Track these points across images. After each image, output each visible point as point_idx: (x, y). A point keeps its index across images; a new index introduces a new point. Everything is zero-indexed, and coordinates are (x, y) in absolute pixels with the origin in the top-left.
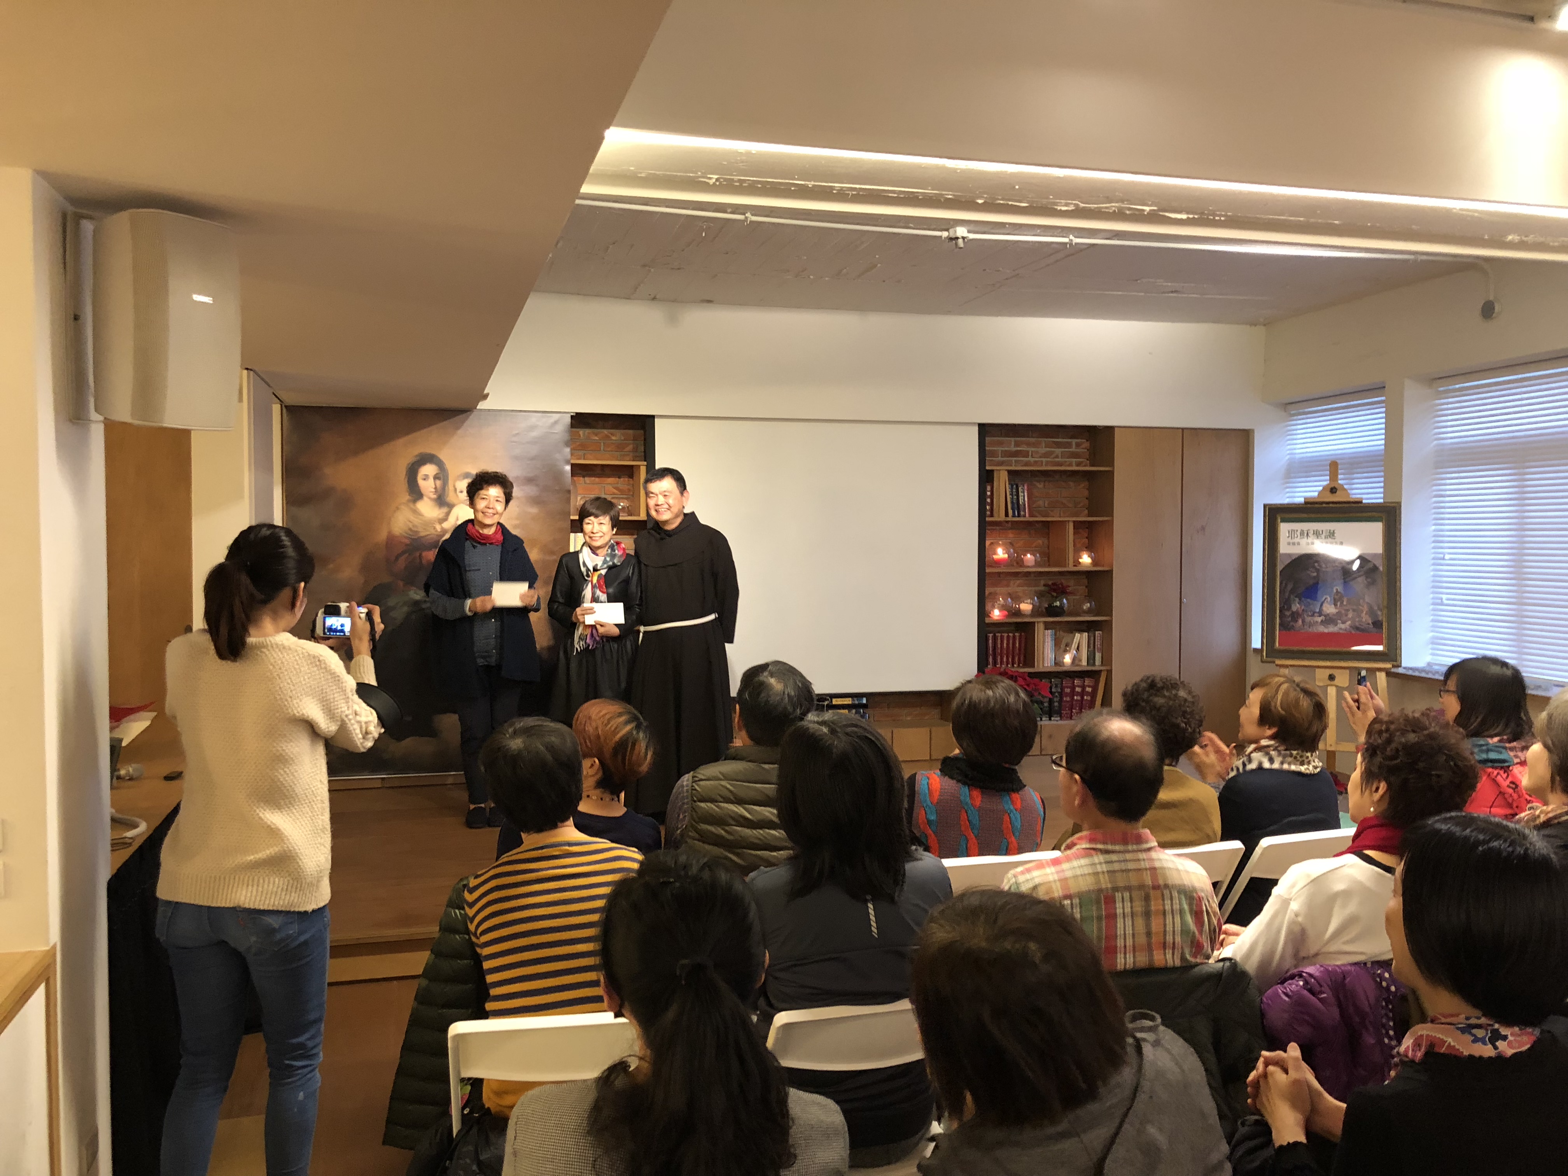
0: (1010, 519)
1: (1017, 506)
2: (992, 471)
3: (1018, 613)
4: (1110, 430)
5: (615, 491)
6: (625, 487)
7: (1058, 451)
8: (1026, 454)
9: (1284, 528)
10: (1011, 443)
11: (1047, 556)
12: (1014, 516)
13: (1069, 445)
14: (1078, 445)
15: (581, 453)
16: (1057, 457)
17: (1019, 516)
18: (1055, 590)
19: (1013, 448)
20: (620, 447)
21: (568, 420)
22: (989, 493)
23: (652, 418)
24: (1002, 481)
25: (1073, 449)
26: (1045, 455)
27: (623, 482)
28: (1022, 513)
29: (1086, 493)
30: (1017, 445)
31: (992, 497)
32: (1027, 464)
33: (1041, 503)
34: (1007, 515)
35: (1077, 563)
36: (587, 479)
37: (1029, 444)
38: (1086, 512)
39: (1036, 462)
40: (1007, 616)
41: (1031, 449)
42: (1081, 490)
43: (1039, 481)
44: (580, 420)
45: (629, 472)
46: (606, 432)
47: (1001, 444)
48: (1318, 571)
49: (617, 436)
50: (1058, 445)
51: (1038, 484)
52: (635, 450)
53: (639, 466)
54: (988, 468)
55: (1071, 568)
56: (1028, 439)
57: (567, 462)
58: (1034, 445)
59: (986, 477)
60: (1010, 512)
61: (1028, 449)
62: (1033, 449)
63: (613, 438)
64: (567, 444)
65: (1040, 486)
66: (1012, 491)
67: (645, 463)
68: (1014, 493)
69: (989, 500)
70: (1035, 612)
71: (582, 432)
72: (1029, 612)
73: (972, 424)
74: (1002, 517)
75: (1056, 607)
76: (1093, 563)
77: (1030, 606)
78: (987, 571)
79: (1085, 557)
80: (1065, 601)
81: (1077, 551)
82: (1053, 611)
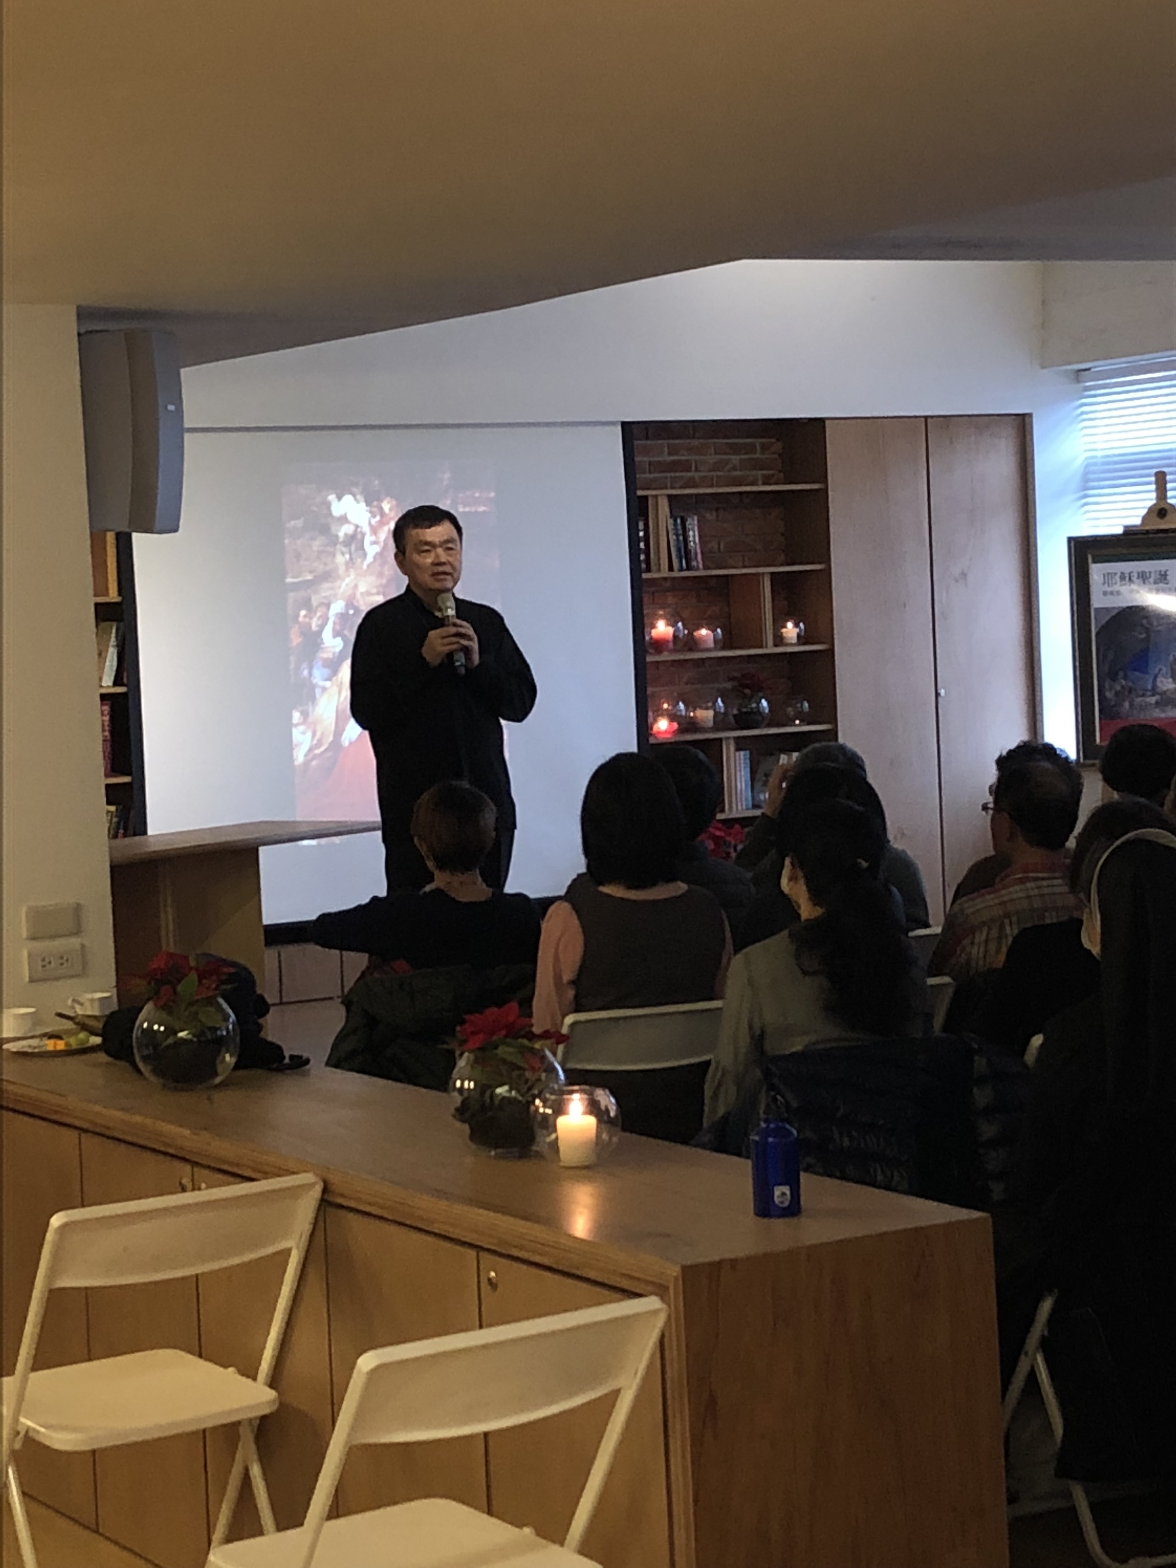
0: (676, 574)
1: (686, 553)
2: (646, 498)
3: (695, 725)
4: (820, 422)
7: (735, 459)
8: (686, 466)
12: (681, 569)
13: (751, 449)
14: (764, 448)
16: (734, 469)
17: (689, 568)
18: (747, 686)
22: (641, 534)
26: (716, 467)
28: (694, 563)
29: (782, 527)
31: (646, 539)
33: (719, 546)
34: (671, 568)
35: (779, 640)
37: (690, 450)
38: (782, 557)
39: (703, 479)
40: (679, 731)
42: (775, 522)
43: (709, 510)
50: (735, 449)
51: (707, 515)
54: (640, 493)
55: (771, 650)
56: (688, 441)
59: (637, 508)
60: (676, 563)
61: (690, 458)
62: (697, 457)
66: (676, 529)
68: (680, 532)
69: (642, 545)
70: (720, 723)
72: (711, 724)
73: (612, 423)
74: (665, 573)
75: (751, 713)
76: (802, 639)
77: (711, 713)
78: (649, 659)
79: (790, 630)
80: (764, 703)
81: (779, 624)
82: (746, 720)
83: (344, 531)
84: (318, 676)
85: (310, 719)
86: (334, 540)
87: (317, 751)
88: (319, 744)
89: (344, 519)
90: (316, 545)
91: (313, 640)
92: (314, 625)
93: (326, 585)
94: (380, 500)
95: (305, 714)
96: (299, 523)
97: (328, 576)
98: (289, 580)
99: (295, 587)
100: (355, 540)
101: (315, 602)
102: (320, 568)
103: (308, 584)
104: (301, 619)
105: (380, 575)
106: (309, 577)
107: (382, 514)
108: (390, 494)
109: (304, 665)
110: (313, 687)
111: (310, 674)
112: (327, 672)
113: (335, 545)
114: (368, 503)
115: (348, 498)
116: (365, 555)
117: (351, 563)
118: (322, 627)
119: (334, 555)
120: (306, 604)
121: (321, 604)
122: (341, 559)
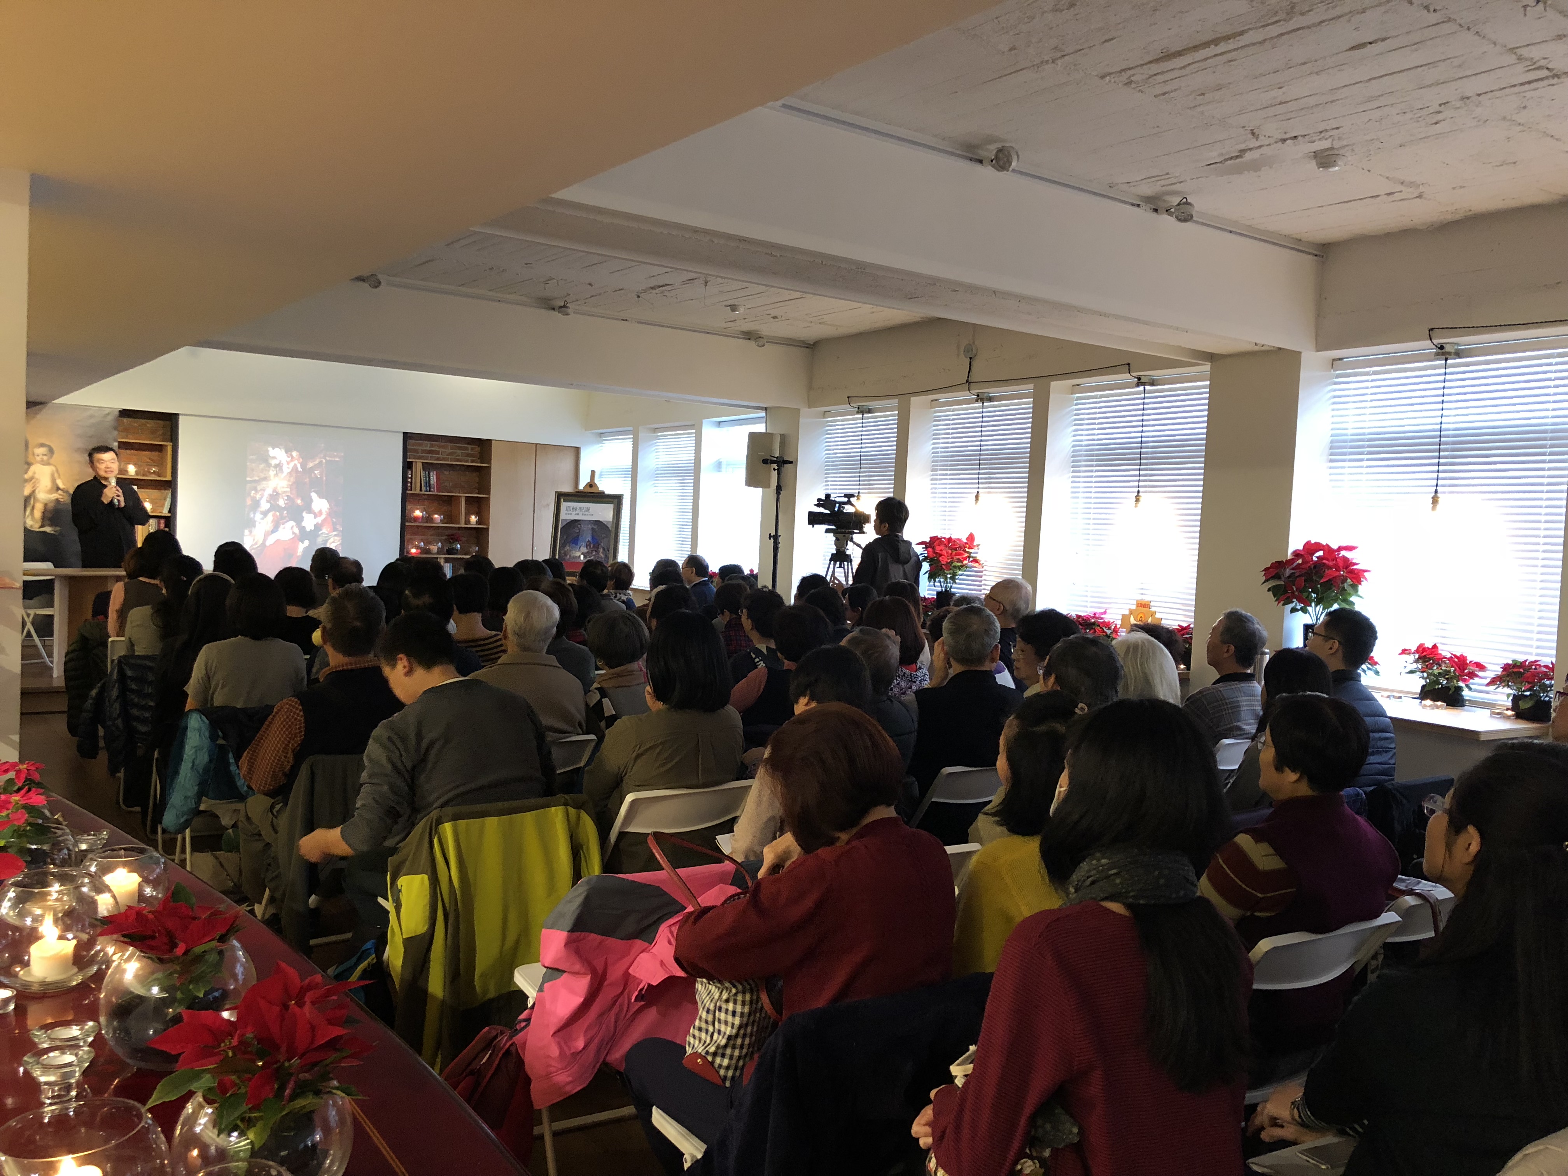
0: (423, 492)
1: (429, 485)
2: (412, 462)
3: (428, 551)
4: (490, 441)
5: (148, 460)
6: (155, 458)
7: (459, 452)
8: (438, 453)
9: (564, 505)
10: (427, 445)
11: (450, 517)
12: (425, 491)
13: (466, 449)
14: (472, 449)
15: (124, 434)
16: (458, 455)
17: (430, 491)
18: (452, 539)
19: (428, 448)
20: (153, 432)
21: (117, 413)
22: (410, 476)
23: (177, 415)
24: (418, 466)
25: (470, 452)
26: (450, 454)
27: (155, 455)
28: (432, 489)
29: (477, 479)
30: (432, 446)
31: (411, 478)
32: (438, 459)
33: (446, 484)
34: (421, 490)
35: (468, 521)
36: (128, 452)
37: (439, 447)
38: (477, 491)
39: (442, 458)
40: (421, 553)
41: (441, 450)
42: (474, 477)
43: (446, 470)
44: (125, 413)
45: (160, 448)
46: (143, 421)
47: (420, 445)
48: (579, 529)
49: (151, 424)
50: (460, 448)
51: (445, 472)
52: (163, 434)
53: (166, 446)
54: (408, 460)
55: (463, 525)
57: (115, 440)
58: (443, 447)
59: (407, 466)
60: (424, 488)
61: (439, 450)
63: (148, 425)
64: (116, 428)
65: (447, 473)
66: (425, 475)
67: (171, 444)
68: (427, 476)
69: (409, 480)
70: (440, 552)
71: (125, 420)
72: (436, 551)
73: (400, 432)
74: (418, 492)
75: (453, 549)
76: (478, 523)
77: (436, 548)
78: (407, 524)
79: (473, 519)
80: (459, 546)
81: (468, 515)
82: (449, 552)
83: (273, 462)
84: (258, 516)
85: (253, 533)
86: (269, 465)
87: (255, 547)
88: (256, 544)
89: (274, 458)
90: (262, 466)
91: (256, 504)
92: (258, 496)
93: (264, 482)
94: (292, 452)
95: (251, 532)
96: (254, 457)
97: (266, 479)
98: (248, 479)
99: (251, 482)
100: (279, 466)
101: (259, 488)
102: (262, 475)
103: (255, 481)
104: (252, 495)
105: (289, 481)
106: (257, 479)
107: (292, 457)
108: (296, 450)
109: (252, 513)
110: (255, 522)
111: (254, 516)
112: (262, 516)
113: (269, 467)
114: (286, 452)
115: (277, 450)
116: (283, 472)
117: (276, 475)
118: (261, 498)
119: (269, 471)
120: (255, 489)
121: (261, 490)
122: (272, 473)
